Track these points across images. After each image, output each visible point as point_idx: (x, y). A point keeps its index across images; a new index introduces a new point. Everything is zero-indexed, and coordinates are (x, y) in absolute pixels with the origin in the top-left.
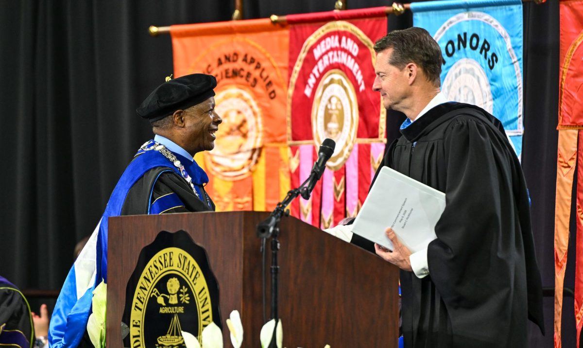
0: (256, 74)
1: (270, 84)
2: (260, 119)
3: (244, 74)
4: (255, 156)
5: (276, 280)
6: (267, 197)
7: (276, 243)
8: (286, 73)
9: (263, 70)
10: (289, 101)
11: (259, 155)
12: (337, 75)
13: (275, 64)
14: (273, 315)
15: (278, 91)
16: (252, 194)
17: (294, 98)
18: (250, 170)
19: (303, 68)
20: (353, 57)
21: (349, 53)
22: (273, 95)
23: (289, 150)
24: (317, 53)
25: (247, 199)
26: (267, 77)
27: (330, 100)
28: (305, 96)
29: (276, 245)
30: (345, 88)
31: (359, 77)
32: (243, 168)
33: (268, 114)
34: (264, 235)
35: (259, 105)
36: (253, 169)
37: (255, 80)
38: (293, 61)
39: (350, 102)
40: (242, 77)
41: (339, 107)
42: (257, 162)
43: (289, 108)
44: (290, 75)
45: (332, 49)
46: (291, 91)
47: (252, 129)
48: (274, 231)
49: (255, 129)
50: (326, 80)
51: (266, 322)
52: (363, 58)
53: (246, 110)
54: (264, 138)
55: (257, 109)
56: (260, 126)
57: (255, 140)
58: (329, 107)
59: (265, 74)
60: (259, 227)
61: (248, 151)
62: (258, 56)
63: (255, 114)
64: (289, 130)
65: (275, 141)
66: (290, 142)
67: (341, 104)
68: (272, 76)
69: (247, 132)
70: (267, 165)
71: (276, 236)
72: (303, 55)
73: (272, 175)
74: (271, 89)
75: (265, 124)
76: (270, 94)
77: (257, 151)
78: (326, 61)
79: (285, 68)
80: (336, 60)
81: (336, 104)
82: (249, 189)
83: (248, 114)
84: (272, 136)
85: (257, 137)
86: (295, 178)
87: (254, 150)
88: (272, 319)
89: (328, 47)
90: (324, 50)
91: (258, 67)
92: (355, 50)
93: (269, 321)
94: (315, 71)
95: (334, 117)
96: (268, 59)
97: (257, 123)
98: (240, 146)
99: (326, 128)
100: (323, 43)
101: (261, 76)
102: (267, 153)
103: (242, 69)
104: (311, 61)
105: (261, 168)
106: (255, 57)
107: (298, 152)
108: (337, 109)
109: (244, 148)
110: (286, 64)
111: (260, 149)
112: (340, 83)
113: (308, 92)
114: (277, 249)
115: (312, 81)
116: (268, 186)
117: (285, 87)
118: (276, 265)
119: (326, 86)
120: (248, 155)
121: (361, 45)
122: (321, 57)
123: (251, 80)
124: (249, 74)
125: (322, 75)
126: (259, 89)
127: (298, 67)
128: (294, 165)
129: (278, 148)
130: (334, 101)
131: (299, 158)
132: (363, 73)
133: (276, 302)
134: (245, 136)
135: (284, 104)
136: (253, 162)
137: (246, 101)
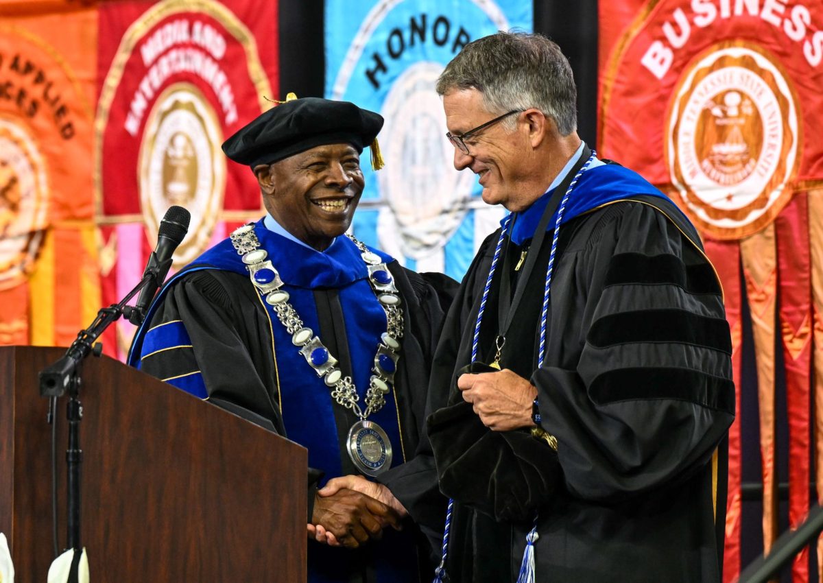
0: (36, 92)
1: (62, 111)
2: (43, 177)
3: (14, 92)
4: (34, 245)
5: (76, 473)
6: (58, 320)
7: (77, 406)
8: (91, 90)
9: (50, 85)
10: (98, 143)
11: (42, 244)
12: (185, 95)
13: (73, 74)
14: (71, 543)
15: (79, 125)
16: (28, 315)
17: (107, 136)
18: (25, 272)
19: (124, 81)
20: (214, 60)
21: (207, 53)
22: (68, 132)
23: (97, 236)
24: (148, 53)
25: (18, 324)
26: (57, 99)
27: (172, 142)
28: (126, 133)
29: (78, 410)
30: (200, 119)
31: (226, 98)
32: (11, 266)
33: (58, 168)
34: (52, 391)
35: (42, 150)
36: (29, 268)
37: (35, 105)
38: (104, 67)
39: (210, 143)
40: (8, 97)
41: (190, 153)
42: (37, 256)
43: (97, 156)
44: (99, 94)
45: (176, 46)
46: (101, 124)
47: (28, 195)
48: (71, 383)
49: (33, 194)
50: (165, 103)
51: (59, 555)
52: (232, 63)
53: (16, 159)
54: (51, 211)
55: (38, 158)
56: (44, 190)
57: (33, 215)
58: (171, 153)
59: (53, 93)
60: (44, 376)
61: (20, 235)
62: (39, 59)
63: (33, 167)
64: (97, 196)
65: (73, 218)
66: (100, 219)
67: (193, 149)
68: (67, 95)
69: (20, 199)
70: (58, 262)
71: (77, 393)
72: (122, 57)
73: (66, 279)
74: (64, 120)
75: (53, 186)
76: (63, 129)
77: (38, 236)
78: (165, 69)
79: (90, 81)
80: (183, 66)
81: (185, 149)
82: (23, 307)
83: (20, 167)
84: (64, 208)
85: (37, 211)
86: (108, 285)
87: (32, 234)
88: (69, 548)
89: (169, 42)
90: (161, 48)
91: (40, 78)
92: (217, 46)
93: (63, 552)
94: (145, 86)
95: (180, 173)
96: (59, 65)
97: (37, 184)
98: (7, 226)
99: (166, 192)
100: (158, 34)
101: (45, 95)
102: (57, 240)
103: (9, 84)
104: (136, 70)
105: (46, 266)
106: (34, 60)
107: (113, 237)
108: (185, 157)
109: (13, 230)
110: (90, 73)
111: (44, 232)
112: (191, 107)
113: (132, 125)
114: (78, 418)
115: (139, 105)
116: (59, 301)
117: (90, 116)
118: (76, 446)
119: (165, 115)
120: (21, 243)
121: (230, 39)
122: (156, 61)
123: (27, 103)
124: (22, 94)
125: (158, 93)
126: (41, 121)
127: (113, 80)
128: (107, 262)
129: (77, 231)
130: (180, 141)
131: (116, 248)
132: (234, 91)
133: (76, 517)
134: (14, 207)
135: (88, 148)
136: (30, 257)
137: (17, 142)
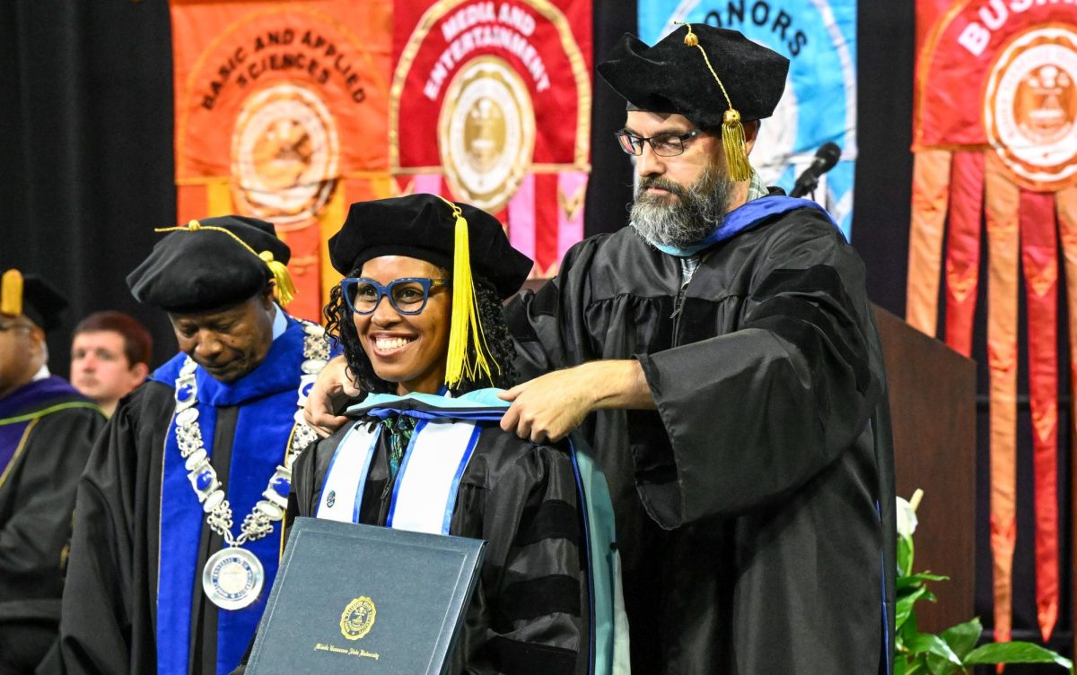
0: (329, 62)
1: (353, 78)
2: (334, 135)
3: (306, 62)
4: (325, 193)
8: (387, 62)
9: (341, 57)
10: (394, 106)
11: (333, 191)
12: (491, 65)
13: (362, 47)
15: (370, 91)
16: (319, 252)
17: (403, 101)
18: (315, 215)
19: (420, 54)
20: (522, 36)
21: (515, 31)
22: (359, 96)
23: (393, 185)
24: (449, 30)
25: (310, 259)
26: (348, 68)
27: (477, 104)
28: (426, 99)
30: (508, 86)
31: (537, 68)
32: (303, 210)
33: (349, 127)
35: (332, 112)
36: (320, 212)
37: (326, 73)
38: (400, 42)
39: (518, 106)
40: (301, 67)
41: (497, 115)
42: (328, 201)
43: (394, 117)
44: (395, 65)
45: (480, 24)
46: (397, 90)
47: (319, 150)
49: (325, 149)
50: (469, 72)
53: (308, 119)
54: (341, 163)
55: (329, 119)
56: (335, 145)
57: (325, 167)
58: (475, 114)
59: (343, 64)
61: (312, 184)
62: (330, 34)
63: (324, 126)
64: (394, 151)
65: (365, 169)
66: (396, 170)
67: (501, 111)
68: (358, 66)
69: (311, 153)
72: (420, 33)
74: (356, 87)
75: (343, 142)
76: (355, 94)
77: (329, 185)
78: (468, 43)
79: (385, 55)
80: (488, 41)
81: (491, 111)
82: (313, 245)
83: (311, 126)
84: (355, 160)
85: (328, 163)
87: (323, 183)
89: (472, 21)
90: (463, 26)
91: (331, 51)
92: (528, 26)
94: (446, 58)
95: (486, 132)
96: (350, 40)
97: (328, 140)
98: (299, 176)
99: (468, 147)
100: (461, 15)
101: (337, 65)
102: (348, 188)
103: (301, 56)
104: (436, 43)
105: (337, 210)
106: (324, 35)
107: (410, 186)
108: (491, 117)
109: (306, 180)
110: (386, 47)
111: (335, 182)
112: (497, 76)
113: (431, 91)
115: (439, 74)
117: (384, 84)
119: (466, 84)
120: (313, 190)
121: (540, 18)
122: (458, 36)
123: (318, 72)
124: (313, 64)
125: (459, 65)
126: (332, 87)
127: (410, 52)
129: (367, 180)
130: (485, 105)
132: (544, 62)
134: (306, 160)
135: (384, 112)
136: (321, 202)
137: (309, 105)
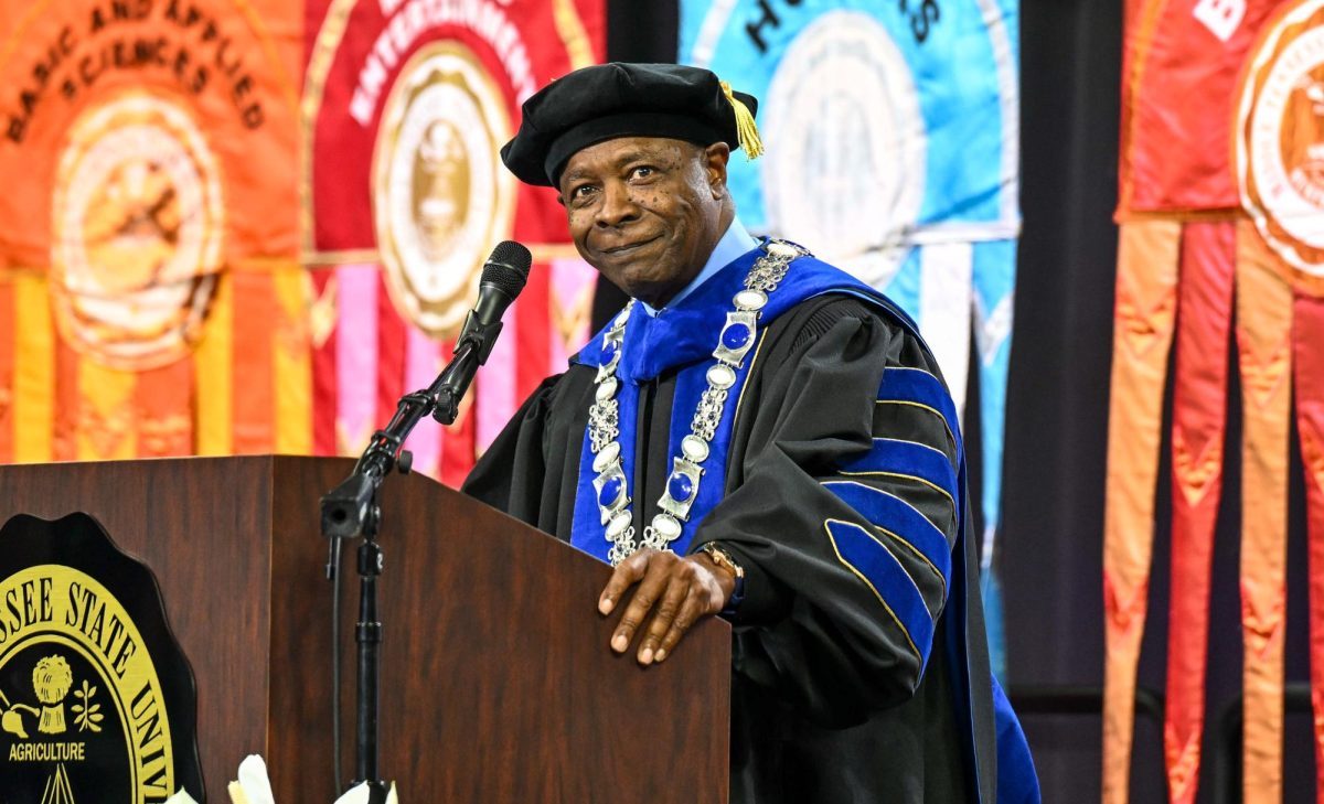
0: (205, 54)
1: (244, 84)
2: (215, 189)
3: (170, 54)
4: (202, 297)
6: (237, 416)
8: (294, 53)
9: (225, 43)
10: (305, 137)
11: (214, 294)
13: (262, 25)
15: (271, 107)
16: (193, 408)
17: (320, 127)
18: (188, 341)
19: (347, 39)
20: (499, 5)
22: (253, 117)
23: (305, 283)
25: (177, 423)
26: (237, 65)
27: (428, 134)
28: (353, 122)
30: (475, 99)
31: (518, 65)
32: (166, 330)
33: (239, 174)
35: (213, 147)
36: (194, 333)
37: (203, 75)
38: (315, 17)
40: (161, 62)
41: (457, 153)
42: (206, 314)
43: (305, 157)
44: (307, 59)
46: (311, 107)
47: (192, 216)
49: (200, 216)
50: (416, 73)
53: (174, 160)
54: (227, 242)
55: (207, 159)
56: (218, 210)
57: (201, 249)
58: (426, 152)
59: (230, 56)
61: (179, 282)
62: (209, 2)
63: (200, 172)
64: (305, 221)
65: (260, 253)
66: (309, 256)
67: (463, 146)
68: (253, 60)
69: (178, 226)
70: (238, 324)
73: (250, 353)
74: (248, 99)
75: (231, 203)
76: (246, 113)
77: (207, 283)
78: (416, 18)
79: (291, 38)
80: (446, 15)
81: (449, 147)
82: (184, 395)
83: (180, 174)
84: (248, 238)
85: (206, 242)
86: (323, 362)
87: (197, 281)
91: (210, 33)
94: (385, 47)
95: (442, 184)
96: (240, 11)
97: (206, 201)
98: (158, 267)
99: (416, 213)
101: (219, 59)
102: (237, 289)
103: (162, 42)
104: (369, 21)
105: (220, 331)
106: (200, 5)
107: (331, 286)
108: (450, 159)
109: (169, 273)
110: (294, 24)
111: (217, 277)
112: (459, 81)
113: (361, 109)
115: (373, 76)
116: (239, 385)
117: (291, 94)
119: (415, 93)
120: (181, 293)
122: (400, 8)
123: (190, 72)
124: (183, 58)
125: (404, 58)
126: (213, 100)
127: (331, 36)
128: (321, 323)
129: (267, 274)
130: (441, 135)
131: (336, 303)
134: (171, 237)
135: (291, 147)
136: (195, 315)
137: (175, 134)
